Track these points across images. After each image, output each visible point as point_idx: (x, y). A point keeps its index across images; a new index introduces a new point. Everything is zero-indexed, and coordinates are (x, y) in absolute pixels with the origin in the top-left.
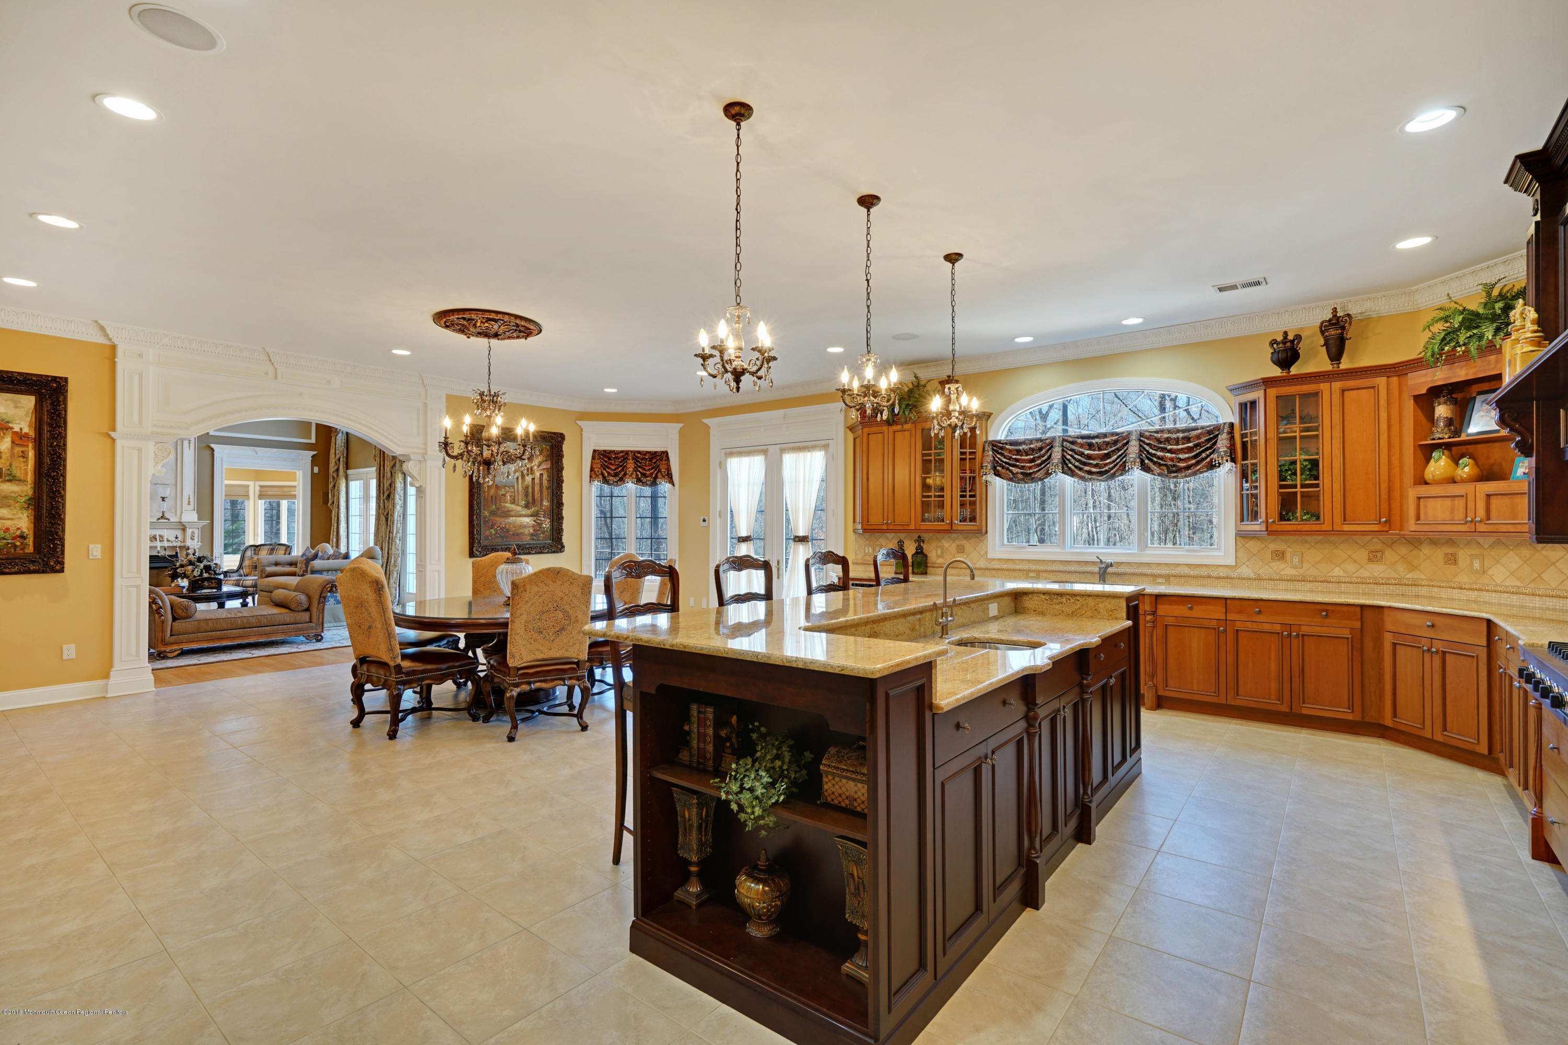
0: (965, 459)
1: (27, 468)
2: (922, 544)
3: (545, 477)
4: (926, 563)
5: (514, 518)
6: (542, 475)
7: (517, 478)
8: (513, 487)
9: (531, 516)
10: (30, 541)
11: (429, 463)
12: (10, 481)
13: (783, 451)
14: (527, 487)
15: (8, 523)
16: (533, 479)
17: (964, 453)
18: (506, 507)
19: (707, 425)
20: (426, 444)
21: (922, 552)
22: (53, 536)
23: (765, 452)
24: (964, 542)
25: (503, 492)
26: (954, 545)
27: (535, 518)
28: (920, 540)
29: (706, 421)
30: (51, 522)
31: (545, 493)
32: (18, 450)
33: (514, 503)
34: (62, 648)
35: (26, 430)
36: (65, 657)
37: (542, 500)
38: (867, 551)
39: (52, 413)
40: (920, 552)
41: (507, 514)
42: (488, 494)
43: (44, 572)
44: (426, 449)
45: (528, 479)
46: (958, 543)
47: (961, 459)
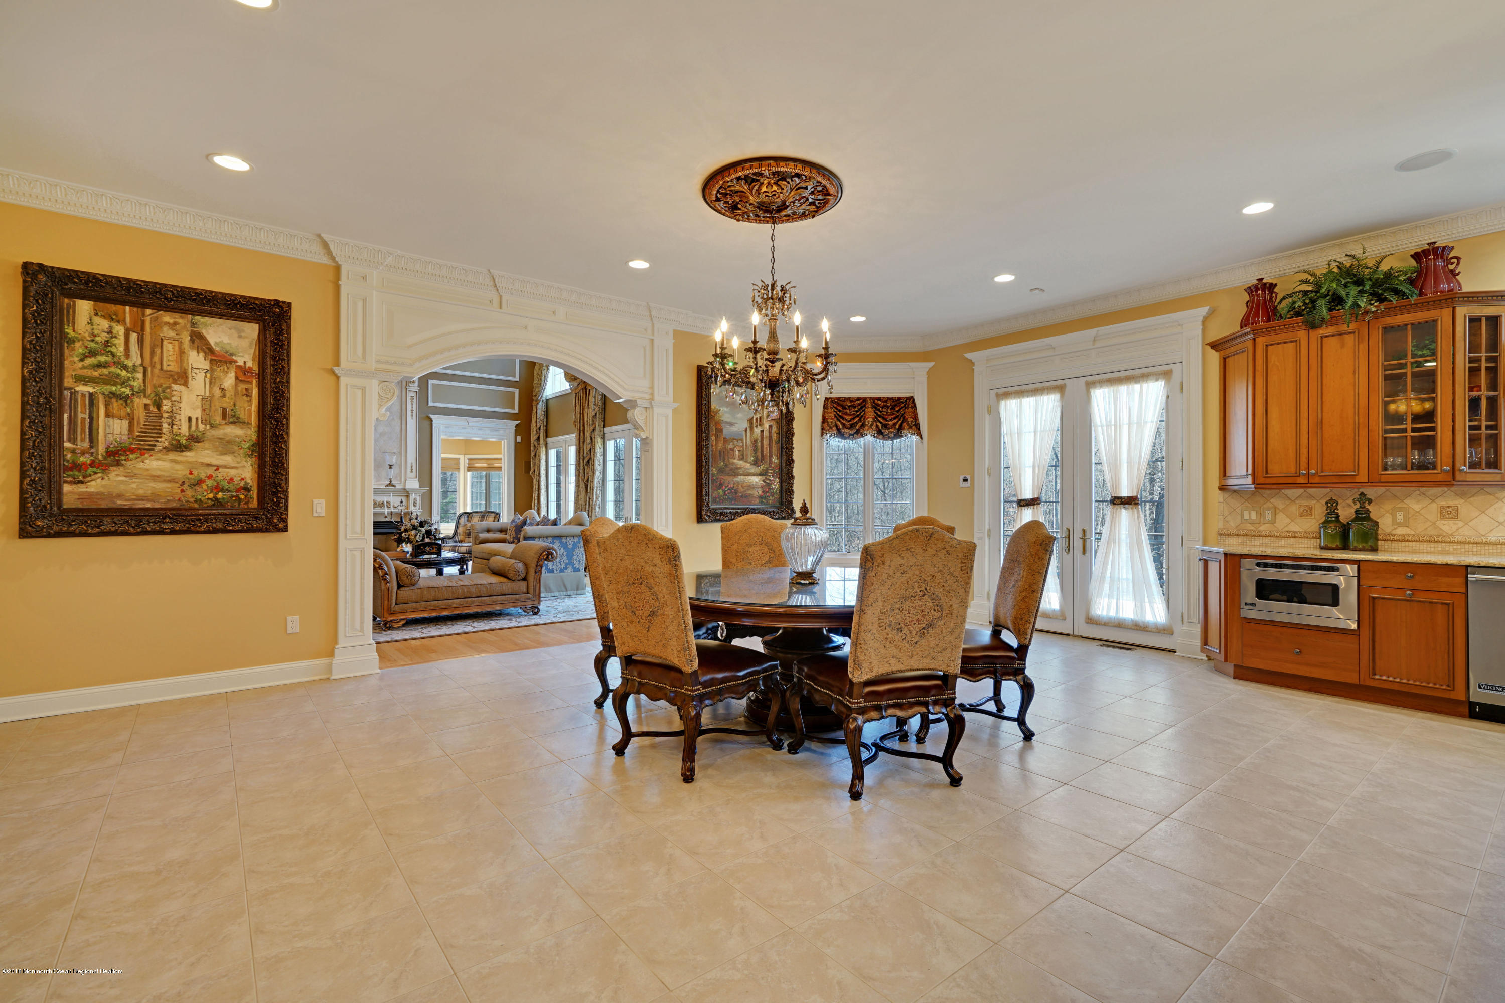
0: (1478, 369)
1: (250, 409)
2: (1367, 506)
3: (774, 429)
4: (1377, 534)
5: (742, 477)
6: (770, 426)
7: (746, 430)
8: (742, 440)
9: (760, 475)
10: (254, 494)
11: (656, 410)
12: (233, 423)
13: (1090, 385)
14: (756, 441)
15: (232, 473)
16: (762, 431)
17: (1478, 360)
18: (733, 464)
19: (970, 360)
20: (652, 388)
21: (1368, 518)
22: (276, 489)
23: (1061, 389)
24: (1459, 502)
25: (732, 447)
26: (1434, 507)
27: (764, 478)
28: (1363, 499)
29: (968, 355)
30: (274, 473)
31: (774, 449)
32: (242, 386)
33: (742, 459)
34: (286, 619)
35: (250, 364)
36: (290, 631)
37: (771, 457)
38: (1246, 516)
39: (276, 344)
40: (1362, 516)
41: (735, 472)
42: (716, 448)
43: (267, 531)
44: (652, 394)
45: (757, 431)
46: (1442, 502)
47: (1471, 370)
